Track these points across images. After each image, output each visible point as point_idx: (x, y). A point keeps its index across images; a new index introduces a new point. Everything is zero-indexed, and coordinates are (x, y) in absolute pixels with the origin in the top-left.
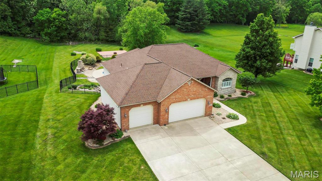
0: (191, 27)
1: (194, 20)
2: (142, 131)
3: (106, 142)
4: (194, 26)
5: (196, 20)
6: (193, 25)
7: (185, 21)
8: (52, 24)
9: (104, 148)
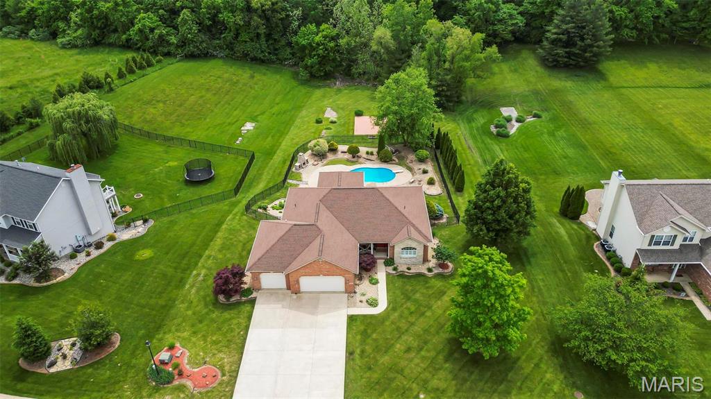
0: (566, 60)
1: (574, 45)
2: (271, 294)
3: (233, 299)
4: (573, 58)
5: (578, 47)
6: (569, 55)
7: (556, 45)
8: (314, 53)
9: (230, 305)
